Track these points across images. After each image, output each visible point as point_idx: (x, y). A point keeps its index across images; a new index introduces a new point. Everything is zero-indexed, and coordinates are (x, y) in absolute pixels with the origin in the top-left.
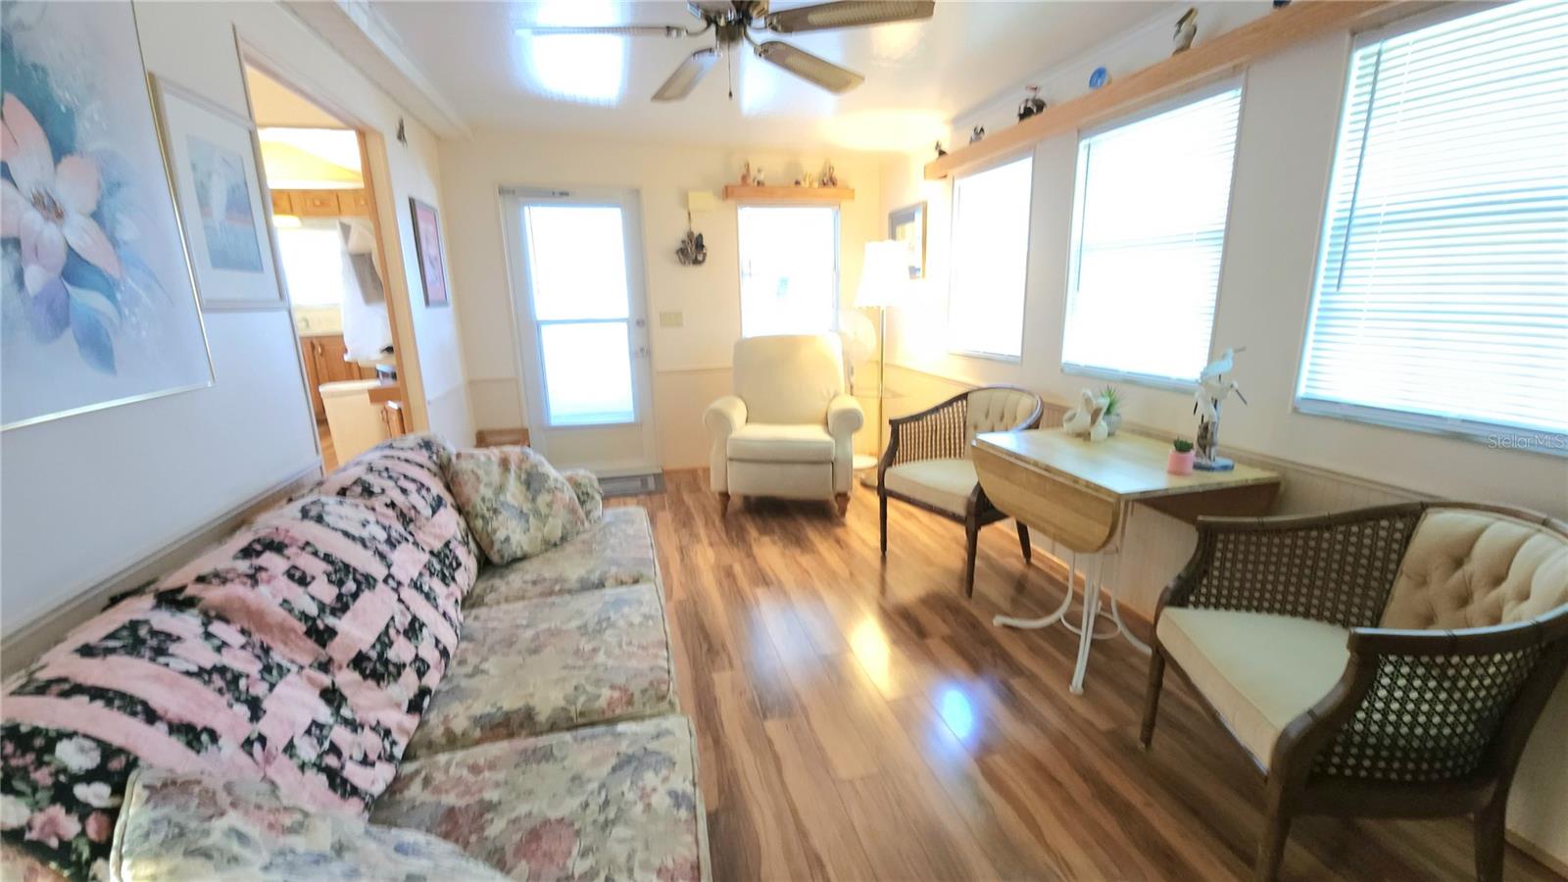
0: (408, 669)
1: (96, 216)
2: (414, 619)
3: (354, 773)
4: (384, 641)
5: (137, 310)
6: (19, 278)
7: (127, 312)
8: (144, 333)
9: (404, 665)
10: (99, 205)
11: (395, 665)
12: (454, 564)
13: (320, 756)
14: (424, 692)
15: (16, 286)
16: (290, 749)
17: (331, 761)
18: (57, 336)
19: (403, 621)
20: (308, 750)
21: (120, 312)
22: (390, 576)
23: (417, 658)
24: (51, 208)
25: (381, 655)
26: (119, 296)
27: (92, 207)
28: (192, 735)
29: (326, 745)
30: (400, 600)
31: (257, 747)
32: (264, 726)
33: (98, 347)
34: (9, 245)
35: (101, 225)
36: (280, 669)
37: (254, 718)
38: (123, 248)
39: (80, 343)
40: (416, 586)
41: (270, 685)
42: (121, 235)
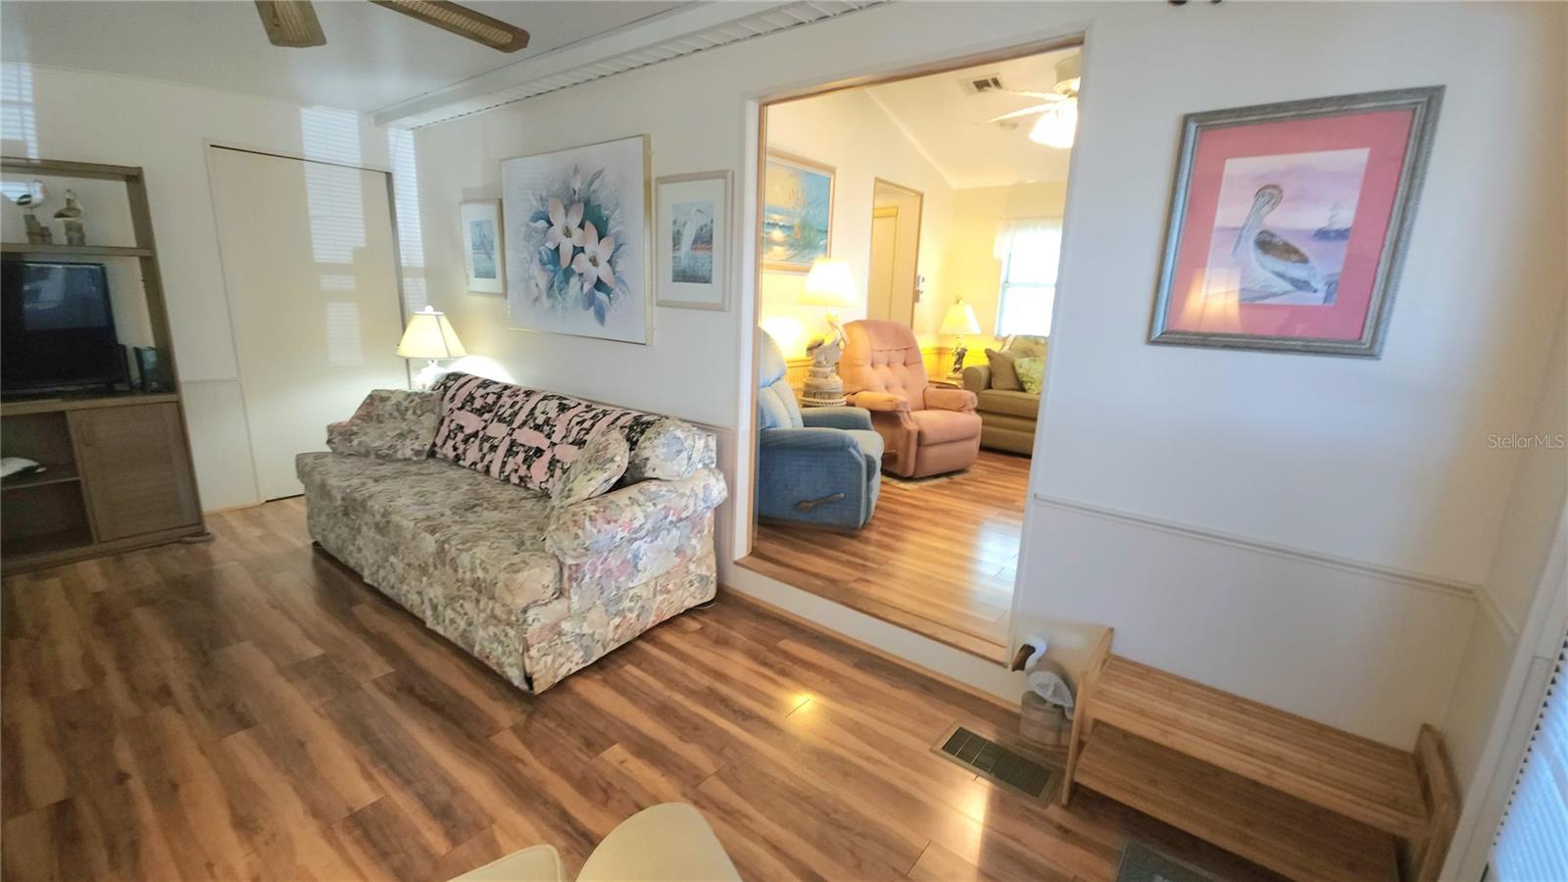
2: (497, 447)
3: (451, 443)
5: (617, 302)
6: (581, 287)
7: (613, 302)
8: (618, 312)
9: (482, 451)
10: (612, 257)
11: (481, 447)
13: (452, 431)
14: (476, 465)
15: (580, 290)
16: (452, 421)
17: (452, 435)
18: (588, 309)
19: (495, 442)
20: (453, 426)
21: (610, 302)
22: (514, 430)
23: (485, 455)
24: (594, 261)
25: (484, 440)
26: (612, 295)
27: (608, 258)
29: (455, 432)
32: (456, 412)
33: (601, 316)
34: (581, 275)
35: (611, 265)
36: (481, 415)
37: (458, 409)
38: (617, 274)
39: (595, 313)
40: (513, 443)
41: (471, 412)
42: (617, 269)
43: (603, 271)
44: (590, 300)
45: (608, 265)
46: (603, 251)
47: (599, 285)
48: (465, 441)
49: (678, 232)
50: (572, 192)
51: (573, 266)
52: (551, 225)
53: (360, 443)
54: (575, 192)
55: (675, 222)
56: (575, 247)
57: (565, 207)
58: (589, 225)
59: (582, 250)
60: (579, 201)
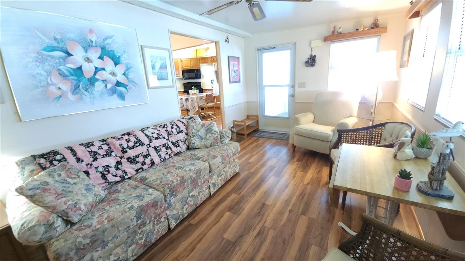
0: (140, 163)
1: (124, 74)
2: (149, 154)
3: (109, 176)
4: (137, 156)
5: (131, 90)
6: (106, 86)
7: (129, 90)
8: (132, 94)
9: (139, 162)
10: (125, 72)
11: (136, 161)
12: (177, 146)
13: (103, 171)
14: (142, 168)
15: (105, 88)
16: (97, 168)
17: (105, 173)
18: (113, 95)
19: (145, 153)
20: (101, 169)
21: (127, 91)
22: (149, 144)
23: (144, 162)
24: (113, 74)
25: (134, 159)
26: (127, 88)
27: (123, 73)
28: (79, 160)
29: (106, 170)
30: (148, 150)
31: (89, 165)
32: (94, 163)
33: (122, 97)
34: (104, 81)
35: (125, 76)
36: (110, 155)
37: (93, 161)
38: (130, 79)
39: (117, 96)
40: (155, 148)
41: (104, 157)
42: (129, 77)
43: (120, 78)
44: (113, 91)
45: (123, 76)
46: (119, 70)
47: (118, 84)
48: (117, 169)
49: (154, 64)
50: (89, 41)
51: (97, 77)
52: (70, 55)
53: (85, 205)
54: (92, 42)
55: (152, 61)
56: (96, 68)
57: (84, 48)
58: (105, 58)
59: (103, 69)
60: (96, 46)
